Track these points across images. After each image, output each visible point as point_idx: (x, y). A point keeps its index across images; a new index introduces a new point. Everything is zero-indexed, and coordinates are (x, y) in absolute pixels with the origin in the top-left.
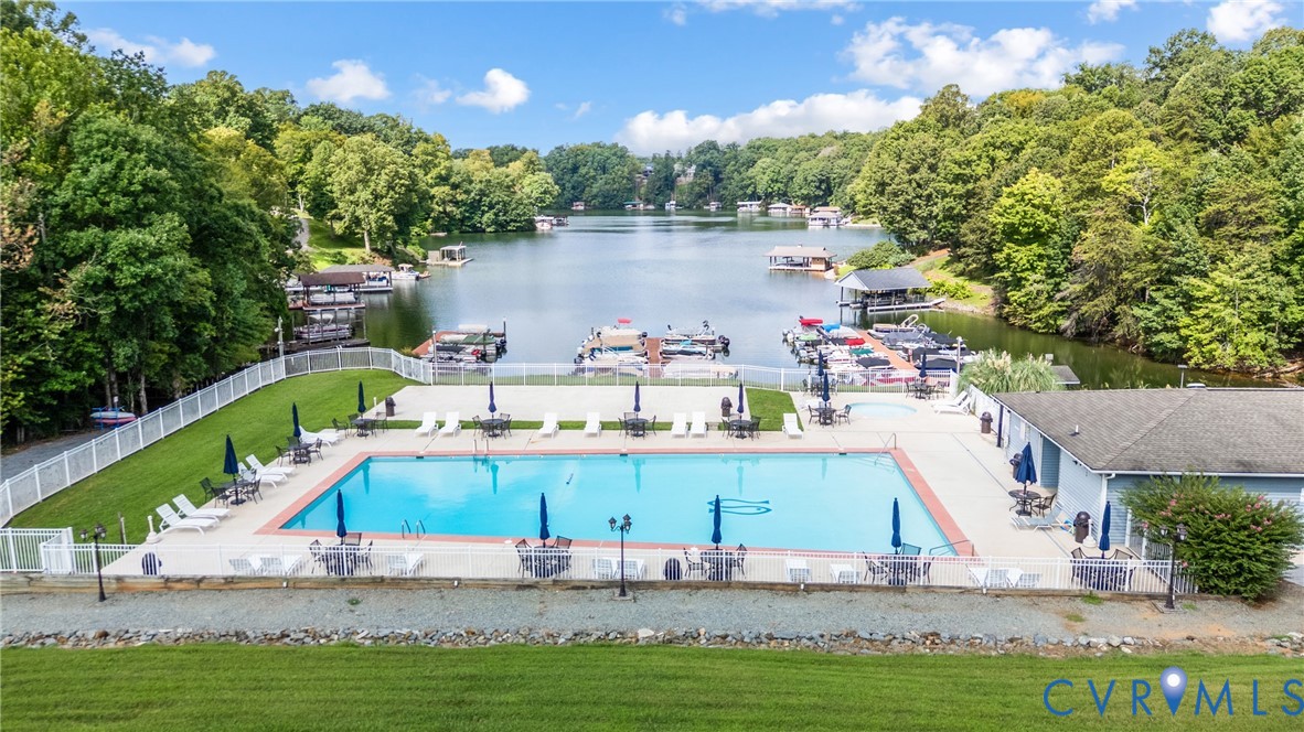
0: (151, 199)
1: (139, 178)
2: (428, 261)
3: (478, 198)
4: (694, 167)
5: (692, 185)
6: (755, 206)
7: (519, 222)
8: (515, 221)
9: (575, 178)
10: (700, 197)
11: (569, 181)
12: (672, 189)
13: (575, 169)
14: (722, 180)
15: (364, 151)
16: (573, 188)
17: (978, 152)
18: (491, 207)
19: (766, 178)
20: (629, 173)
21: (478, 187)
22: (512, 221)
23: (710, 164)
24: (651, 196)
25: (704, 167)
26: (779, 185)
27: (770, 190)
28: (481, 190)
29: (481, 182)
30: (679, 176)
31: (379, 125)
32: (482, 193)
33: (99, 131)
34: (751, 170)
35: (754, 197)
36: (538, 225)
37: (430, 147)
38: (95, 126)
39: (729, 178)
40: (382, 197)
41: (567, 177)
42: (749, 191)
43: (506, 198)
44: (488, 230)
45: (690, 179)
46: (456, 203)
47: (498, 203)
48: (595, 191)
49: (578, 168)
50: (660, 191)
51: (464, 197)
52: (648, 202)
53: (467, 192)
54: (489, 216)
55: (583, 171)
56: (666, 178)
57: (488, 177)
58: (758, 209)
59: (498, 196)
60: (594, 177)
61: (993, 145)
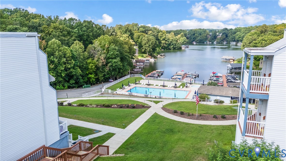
0: (117, 56)
1: (116, 53)
2: (158, 57)
3: (170, 43)
4: (221, 34)
5: (220, 38)
6: (234, 43)
7: (178, 47)
8: (177, 47)
9: (194, 36)
10: (222, 41)
11: (192, 37)
12: (216, 39)
13: (194, 34)
14: (228, 37)
15: (148, 38)
16: (193, 38)
17: (259, 41)
18: (173, 44)
19: (238, 37)
20: (206, 35)
21: (170, 41)
22: (176, 47)
23: (225, 33)
24: (211, 40)
25: (224, 34)
26: (241, 38)
27: (238, 40)
28: (171, 41)
29: (171, 40)
30: (218, 36)
31: (153, 29)
32: (171, 42)
33: (112, 48)
34: (235, 35)
35: (234, 41)
36: (182, 48)
37: (162, 33)
38: (112, 47)
39: (229, 36)
40: (150, 45)
41: (192, 36)
42: (233, 40)
43: (176, 43)
44: (172, 49)
45: (220, 36)
46: (166, 44)
47: (174, 44)
48: (198, 39)
49: (195, 34)
50: (213, 39)
51: (168, 43)
52: (210, 41)
53: (168, 42)
54: (172, 46)
55: (196, 35)
56: (215, 36)
57: (173, 39)
58: (235, 44)
59: (174, 42)
60: (198, 36)
61: (263, 40)
